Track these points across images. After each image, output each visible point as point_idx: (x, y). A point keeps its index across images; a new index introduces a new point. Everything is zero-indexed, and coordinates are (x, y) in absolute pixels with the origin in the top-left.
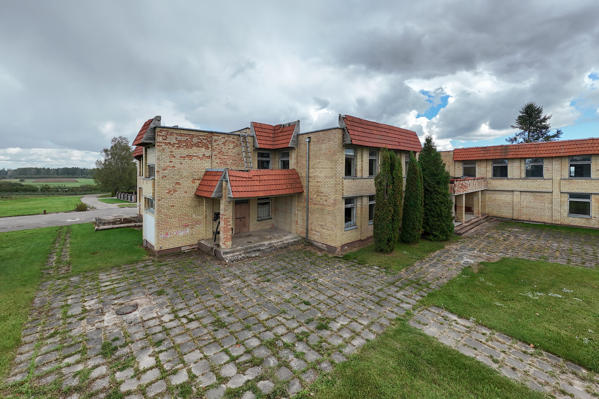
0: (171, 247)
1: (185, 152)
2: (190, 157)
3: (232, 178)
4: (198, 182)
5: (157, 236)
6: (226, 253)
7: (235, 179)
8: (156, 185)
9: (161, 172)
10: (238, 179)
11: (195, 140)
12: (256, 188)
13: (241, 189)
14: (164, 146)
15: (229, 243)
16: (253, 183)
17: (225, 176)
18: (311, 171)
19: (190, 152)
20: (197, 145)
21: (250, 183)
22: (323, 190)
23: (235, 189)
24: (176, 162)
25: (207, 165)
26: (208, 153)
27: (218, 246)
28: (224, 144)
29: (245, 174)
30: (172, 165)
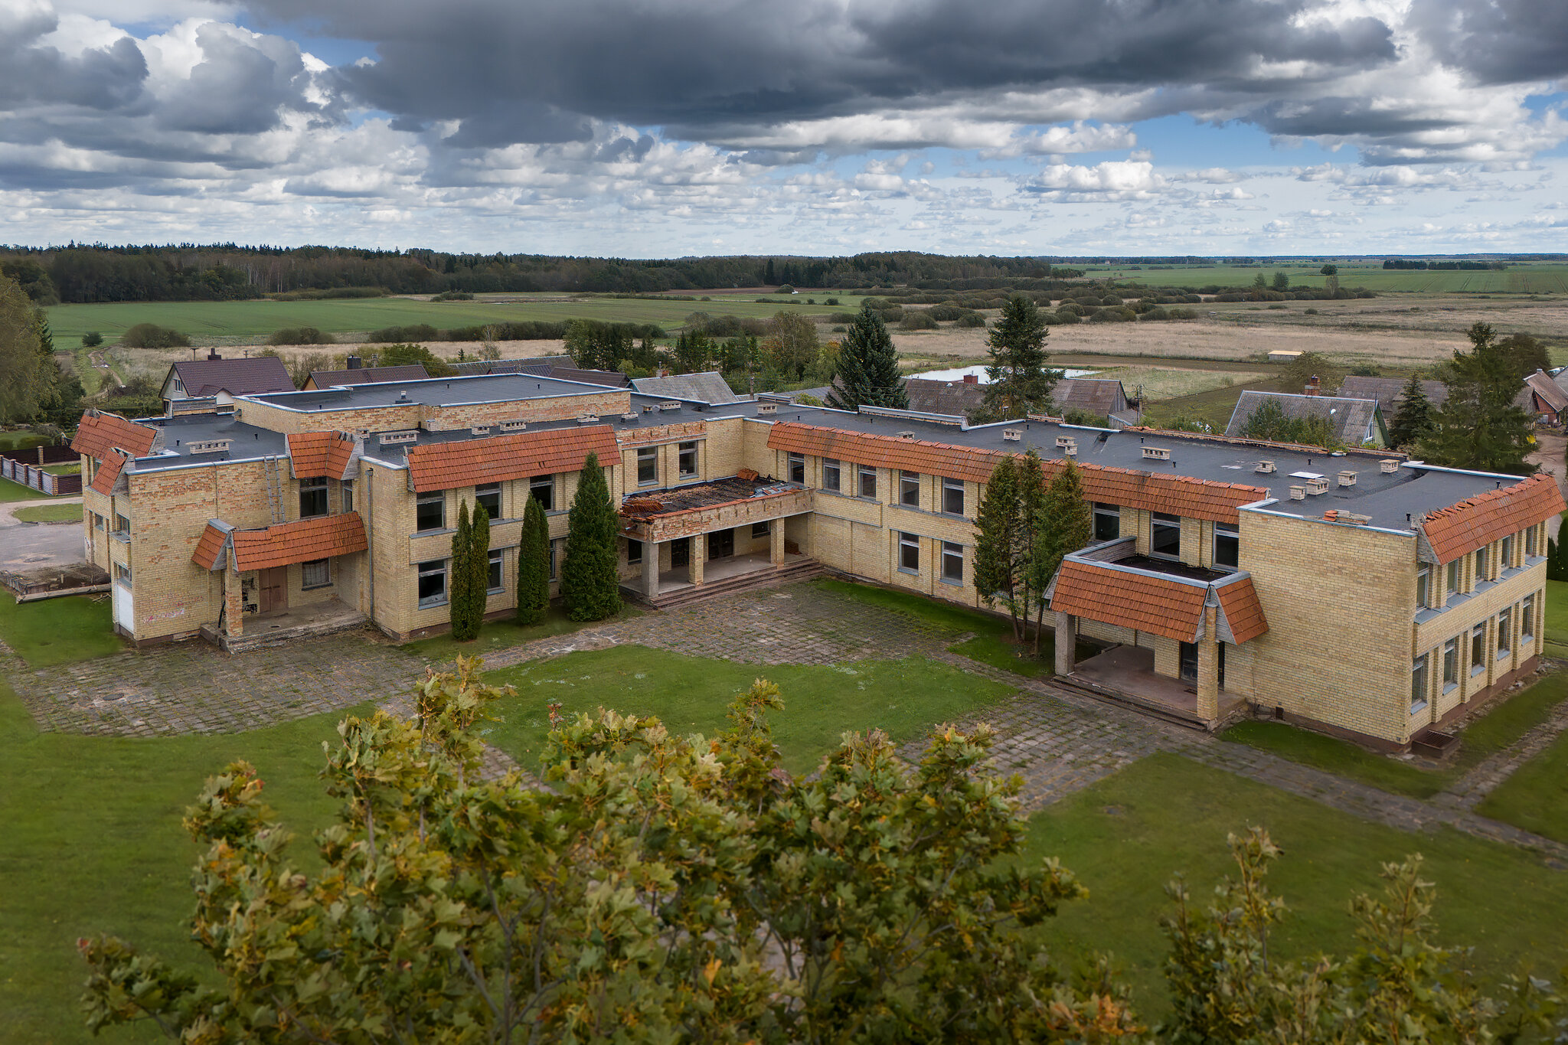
0: (158, 634)
1: (173, 501)
2: (182, 507)
3: (238, 544)
4: (195, 542)
5: (137, 621)
6: (233, 643)
7: (243, 544)
8: (133, 552)
9: (139, 533)
10: (248, 544)
11: (188, 482)
12: (276, 555)
13: (252, 558)
14: (141, 499)
15: (239, 630)
16: (272, 547)
17: (229, 540)
18: (375, 519)
19: (182, 499)
20: (192, 488)
21: (268, 548)
22: (386, 551)
23: (242, 559)
24: (160, 517)
25: (209, 515)
26: (210, 496)
27: (225, 633)
28: (237, 478)
29: (261, 535)
30: (155, 522)
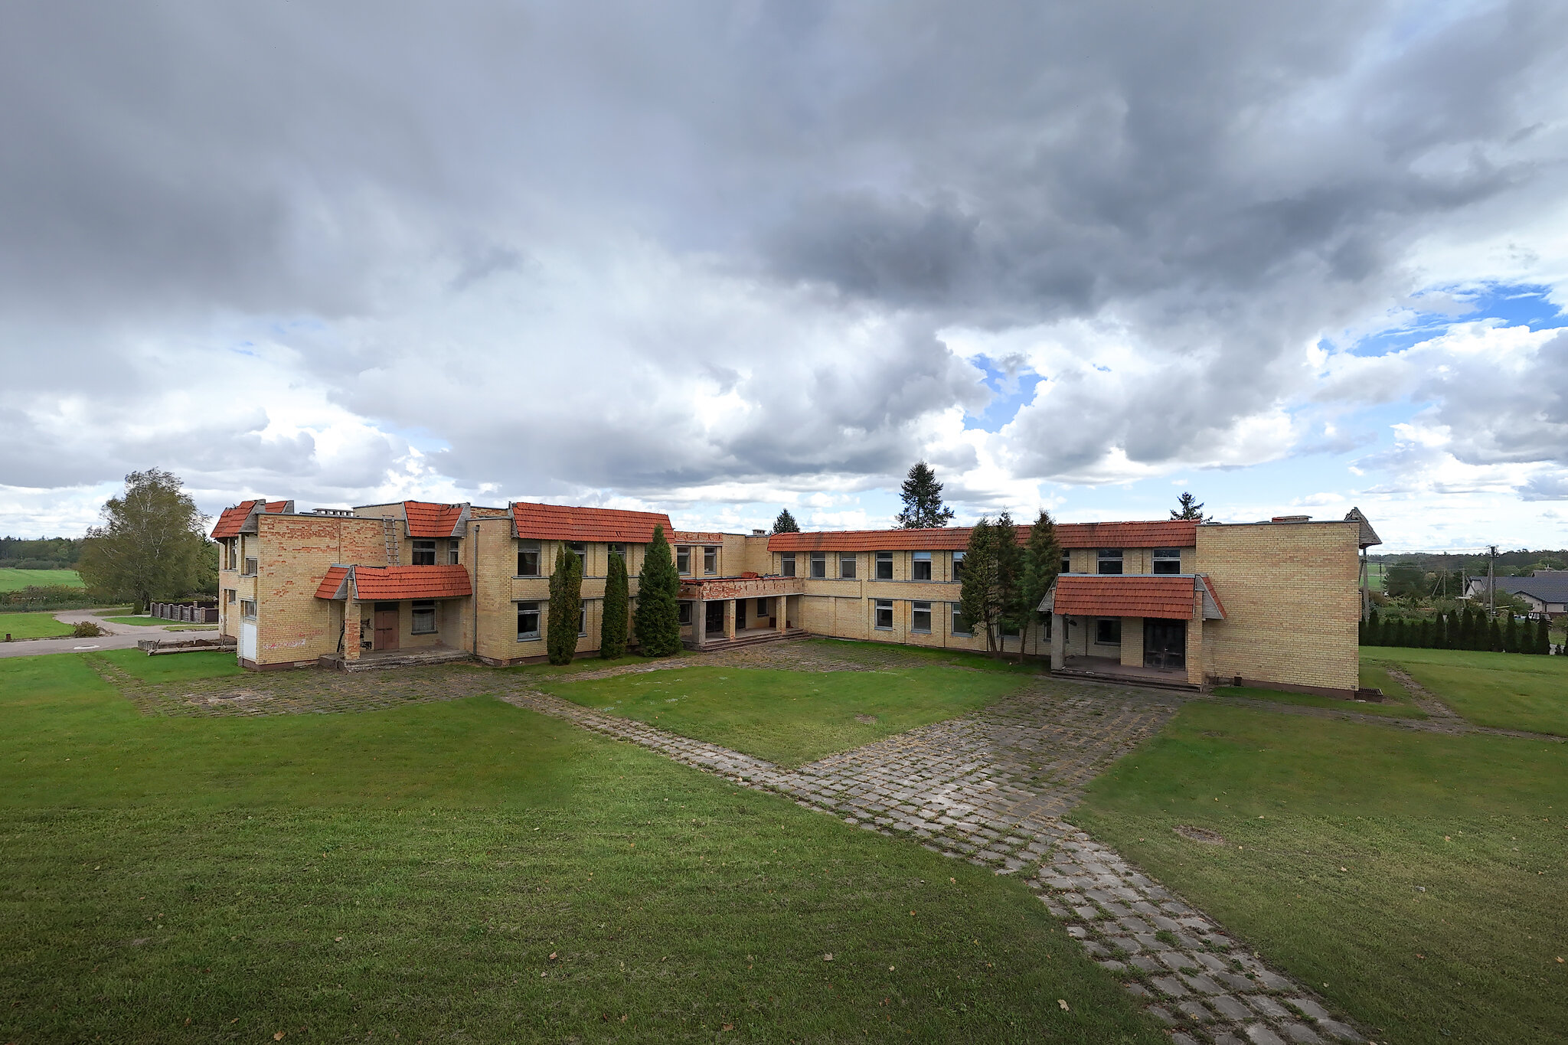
0: (280, 661)
1: (299, 543)
2: (307, 549)
3: (359, 577)
4: (318, 582)
5: (260, 647)
6: (350, 664)
7: (364, 577)
8: (259, 584)
9: (266, 567)
10: (368, 577)
11: (315, 528)
12: (393, 589)
13: (371, 589)
14: (270, 537)
15: (357, 654)
16: (389, 583)
17: (351, 573)
18: (479, 567)
19: (307, 542)
20: (317, 534)
21: (385, 583)
22: (490, 592)
23: (362, 589)
24: (288, 556)
25: (333, 560)
26: (334, 544)
27: (342, 656)
28: (358, 531)
29: (380, 572)
30: (281, 559)
